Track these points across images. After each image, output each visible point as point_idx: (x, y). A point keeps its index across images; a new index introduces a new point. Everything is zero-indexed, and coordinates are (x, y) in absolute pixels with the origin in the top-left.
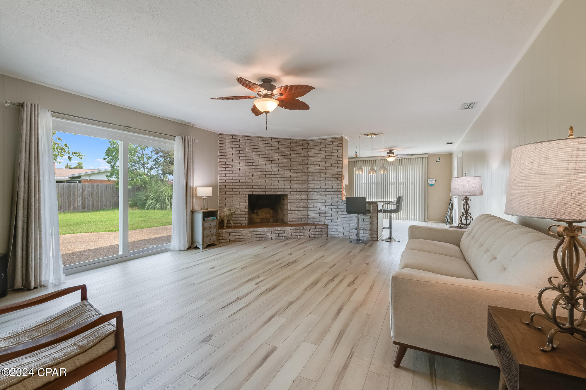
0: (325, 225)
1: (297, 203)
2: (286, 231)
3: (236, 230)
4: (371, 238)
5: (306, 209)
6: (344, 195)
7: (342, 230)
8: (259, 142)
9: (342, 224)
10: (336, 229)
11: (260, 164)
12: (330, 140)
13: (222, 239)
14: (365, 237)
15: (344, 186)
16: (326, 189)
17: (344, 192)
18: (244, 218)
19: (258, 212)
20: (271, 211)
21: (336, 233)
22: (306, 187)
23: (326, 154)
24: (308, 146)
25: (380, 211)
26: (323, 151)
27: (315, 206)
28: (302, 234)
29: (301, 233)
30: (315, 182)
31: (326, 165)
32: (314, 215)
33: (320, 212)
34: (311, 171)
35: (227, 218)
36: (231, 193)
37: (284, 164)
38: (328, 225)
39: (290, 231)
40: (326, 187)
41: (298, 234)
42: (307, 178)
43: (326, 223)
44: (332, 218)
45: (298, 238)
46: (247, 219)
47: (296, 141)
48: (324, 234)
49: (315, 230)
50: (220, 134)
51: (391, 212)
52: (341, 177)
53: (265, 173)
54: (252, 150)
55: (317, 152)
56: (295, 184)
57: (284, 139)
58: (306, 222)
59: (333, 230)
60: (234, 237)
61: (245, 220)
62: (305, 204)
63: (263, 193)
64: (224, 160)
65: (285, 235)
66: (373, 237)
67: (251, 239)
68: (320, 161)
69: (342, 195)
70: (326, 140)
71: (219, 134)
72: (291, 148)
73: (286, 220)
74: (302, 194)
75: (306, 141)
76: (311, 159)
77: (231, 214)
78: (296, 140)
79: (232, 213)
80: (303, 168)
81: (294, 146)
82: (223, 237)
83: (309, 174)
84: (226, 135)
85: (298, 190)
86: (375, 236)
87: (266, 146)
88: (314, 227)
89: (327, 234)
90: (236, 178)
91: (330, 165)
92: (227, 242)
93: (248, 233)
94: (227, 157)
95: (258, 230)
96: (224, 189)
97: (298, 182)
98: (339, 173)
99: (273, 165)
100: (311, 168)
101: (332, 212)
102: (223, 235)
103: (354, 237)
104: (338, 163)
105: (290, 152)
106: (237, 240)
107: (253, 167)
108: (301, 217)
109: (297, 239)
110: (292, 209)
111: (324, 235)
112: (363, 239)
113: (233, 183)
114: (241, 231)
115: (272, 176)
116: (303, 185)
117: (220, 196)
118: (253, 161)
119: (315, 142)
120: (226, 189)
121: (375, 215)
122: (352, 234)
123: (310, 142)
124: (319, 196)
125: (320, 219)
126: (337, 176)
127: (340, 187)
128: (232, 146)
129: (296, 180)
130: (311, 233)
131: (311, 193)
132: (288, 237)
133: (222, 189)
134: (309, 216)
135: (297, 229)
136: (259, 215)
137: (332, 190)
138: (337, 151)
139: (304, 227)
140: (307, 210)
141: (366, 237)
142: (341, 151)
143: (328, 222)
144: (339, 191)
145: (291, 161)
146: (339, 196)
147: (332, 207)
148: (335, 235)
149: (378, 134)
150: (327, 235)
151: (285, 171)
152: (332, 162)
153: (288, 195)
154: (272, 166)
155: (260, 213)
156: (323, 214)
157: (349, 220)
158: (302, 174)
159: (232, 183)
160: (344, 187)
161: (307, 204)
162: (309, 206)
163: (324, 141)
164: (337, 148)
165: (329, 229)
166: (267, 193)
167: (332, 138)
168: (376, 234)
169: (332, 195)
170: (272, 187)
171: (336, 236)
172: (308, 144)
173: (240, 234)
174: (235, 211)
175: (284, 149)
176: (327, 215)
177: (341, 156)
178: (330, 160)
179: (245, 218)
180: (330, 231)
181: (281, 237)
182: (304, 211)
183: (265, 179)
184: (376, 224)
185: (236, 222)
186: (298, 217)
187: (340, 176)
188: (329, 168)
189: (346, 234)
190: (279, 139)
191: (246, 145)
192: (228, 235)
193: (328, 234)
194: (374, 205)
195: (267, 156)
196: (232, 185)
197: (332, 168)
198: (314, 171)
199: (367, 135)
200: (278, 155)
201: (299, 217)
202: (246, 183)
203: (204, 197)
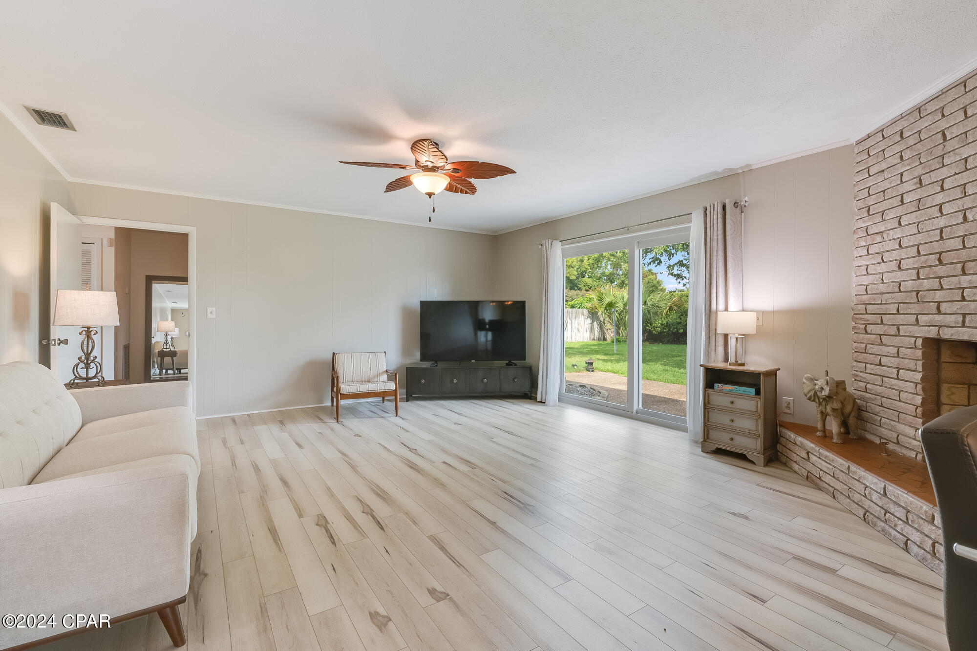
18: (913, 432)
36: (879, 330)
46: (919, 434)
50: (857, 144)
54: (941, 150)
61: (916, 438)
84: (869, 136)
90: (891, 277)
92: (802, 475)
93: (841, 477)
94: (871, 210)
96: (863, 317)
107: (943, 222)
113: (883, 296)
118: (941, 198)
120: (866, 316)
159: (882, 294)
173: (825, 467)
179: (917, 429)
185: (889, 434)
192: (806, 455)
196: (880, 301)
202: (918, 292)
203: (734, 334)
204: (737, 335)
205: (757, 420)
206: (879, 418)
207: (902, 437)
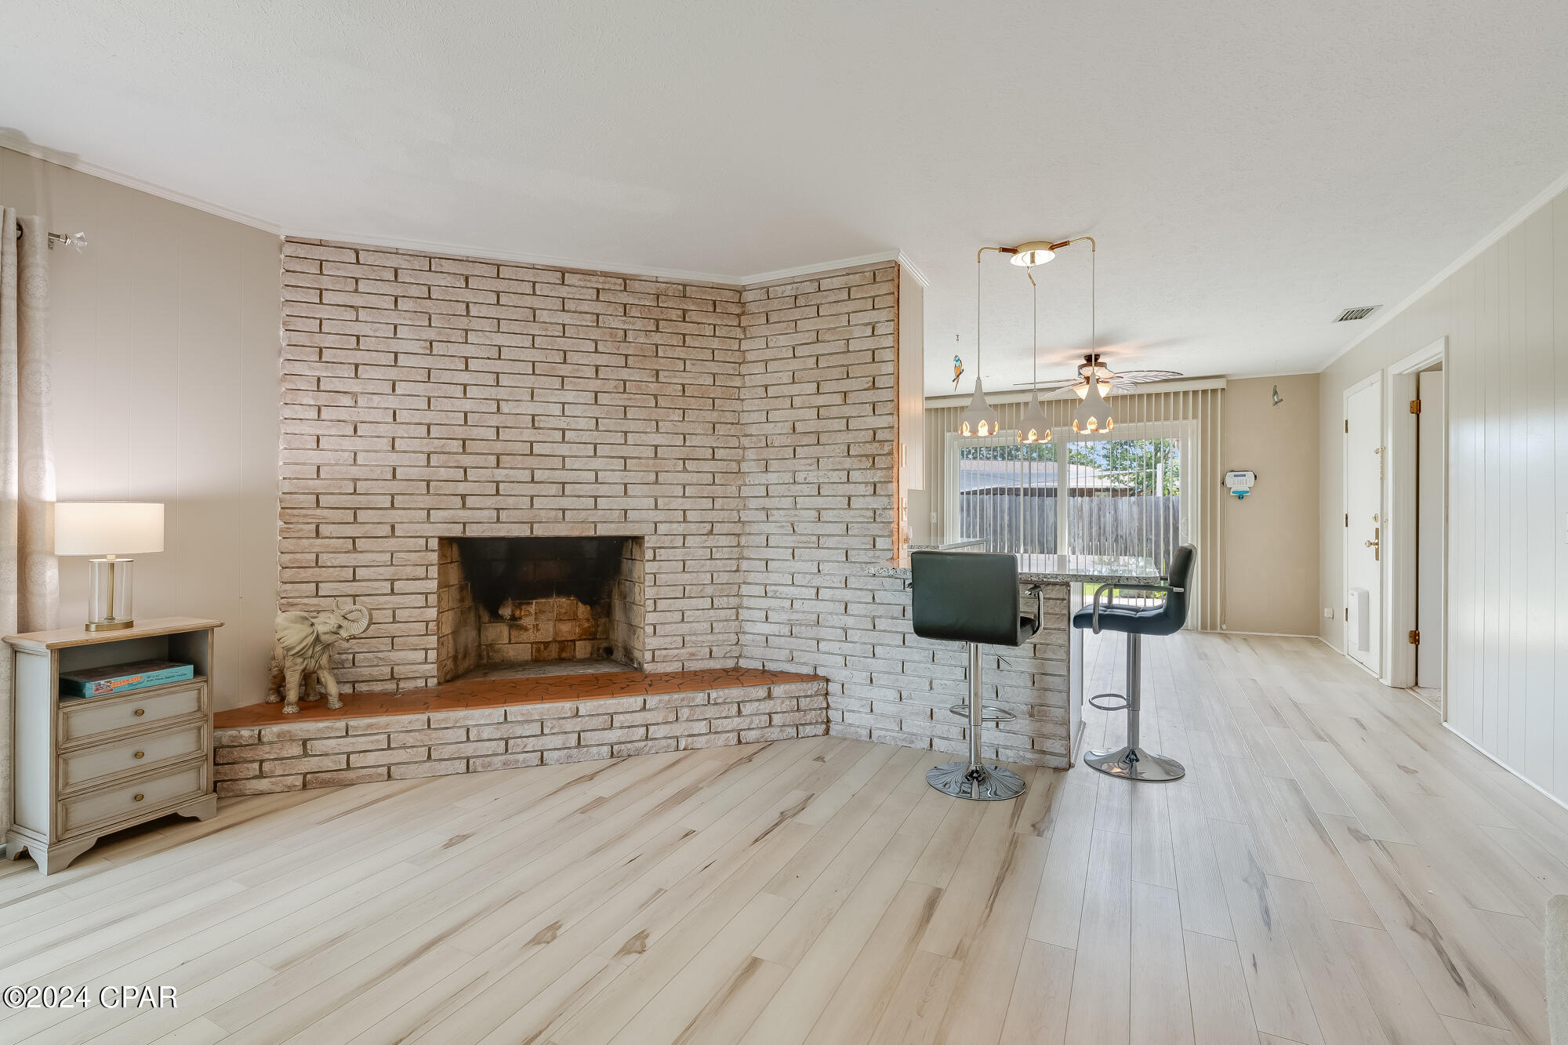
0: (815, 677)
1: (687, 576)
2: (621, 717)
3: (341, 724)
4: (1036, 756)
5: (734, 601)
6: (906, 540)
7: (891, 709)
8: (500, 285)
9: (891, 677)
10: (866, 699)
11: (501, 393)
12: (837, 283)
13: (261, 775)
14: (1006, 747)
15: (903, 494)
16: (819, 511)
17: (903, 524)
18: (421, 655)
19: (517, 613)
20: (583, 610)
21: (867, 720)
22: (733, 503)
23: (819, 349)
24: (743, 313)
25: (1083, 620)
26: (807, 335)
27: (773, 588)
28: (701, 727)
29: (697, 724)
30: (772, 478)
31: (821, 400)
32: (766, 628)
33: (795, 616)
34: (753, 430)
35: (299, 660)
36: (350, 531)
37: (625, 396)
38: (828, 680)
39: (639, 718)
40: (819, 502)
41: (678, 729)
42: (738, 462)
43: (821, 672)
44: (847, 648)
45: (682, 747)
46: (432, 655)
47: (684, 290)
48: (811, 724)
49: (767, 706)
50: (289, 240)
51: (1134, 624)
52: (890, 453)
53: (529, 435)
54: (463, 323)
55: (783, 340)
56: (680, 488)
57: (625, 279)
58: (730, 664)
59: (854, 705)
60: (328, 763)
61: (426, 662)
62: (724, 578)
63: (523, 532)
64: (311, 368)
65: (613, 736)
66: (1044, 752)
67: (428, 764)
68: (794, 382)
69: (896, 537)
70: (818, 281)
71: (283, 238)
72: (657, 321)
73: (637, 654)
74: (711, 533)
75: (731, 294)
76: (756, 375)
77: (317, 639)
78: (685, 286)
79: (323, 638)
80: (715, 414)
81: (675, 315)
82: (266, 767)
83: (745, 441)
84: (321, 244)
85: (690, 516)
86: (1056, 746)
87: (534, 310)
88: (762, 692)
89: (822, 722)
90: (375, 458)
91: (838, 399)
92: (290, 789)
93: (410, 739)
94: (327, 355)
95: (465, 718)
96: (310, 512)
97: (695, 478)
98: (880, 436)
99: (569, 397)
100: (754, 417)
101: (850, 621)
102: (264, 752)
103: (953, 746)
104: (874, 387)
105: (657, 338)
106: (351, 775)
107: (467, 405)
108: (710, 637)
109: (674, 756)
110: (661, 605)
111: (808, 728)
112: (994, 757)
113: (359, 484)
114: (369, 726)
115: (563, 450)
116: (718, 491)
117: (289, 545)
118: (465, 377)
119: (771, 296)
120: (318, 512)
121: (1058, 638)
122: (940, 729)
123: (748, 296)
124: (790, 541)
125: (791, 651)
126: (873, 449)
127: (886, 500)
128: (357, 301)
129: (685, 470)
130: (748, 720)
131: (755, 528)
132: (629, 746)
133: (295, 512)
134: (744, 633)
135: (677, 703)
136: (526, 629)
137: (848, 516)
138: (869, 332)
139: (714, 694)
140: (737, 608)
141: (1010, 748)
142: (889, 328)
143: (830, 666)
144: (882, 520)
145: (657, 381)
146: (881, 543)
147: (848, 595)
148: (864, 727)
149: (1065, 244)
150: (824, 726)
151: (631, 426)
152: (846, 385)
153: (646, 538)
154: (564, 404)
155: (528, 621)
156: (807, 625)
157: (927, 662)
158: (710, 441)
159: (355, 480)
160: (905, 500)
161: (738, 578)
162: (745, 590)
163: (811, 288)
164: (872, 317)
165: (834, 699)
166: (540, 531)
167: (850, 272)
168: (1062, 738)
169: (846, 539)
170: (565, 503)
171: (864, 733)
172: (741, 303)
173: (362, 743)
174: (340, 627)
175: (625, 322)
176: (823, 632)
177: (889, 355)
178: (837, 373)
179: (426, 650)
180: (836, 709)
181: (594, 750)
182: (723, 614)
183: (531, 462)
184: (1063, 687)
185: (375, 672)
186: (694, 638)
187: (886, 449)
188: (834, 412)
189: (917, 725)
190: (602, 279)
191: (430, 298)
192: (297, 750)
193: (828, 721)
194: (1054, 593)
195: (537, 356)
196: (355, 493)
197: (847, 411)
198: (768, 428)
199: (1014, 251)
200: (596, 351)
201: (700, 638)
202: (428, 483)
203: (104, 557)
204: (111, 558)
205: (199, 729)
206: (351, 656)
207: (400, 667)
